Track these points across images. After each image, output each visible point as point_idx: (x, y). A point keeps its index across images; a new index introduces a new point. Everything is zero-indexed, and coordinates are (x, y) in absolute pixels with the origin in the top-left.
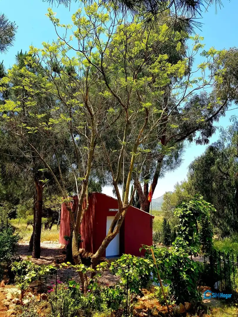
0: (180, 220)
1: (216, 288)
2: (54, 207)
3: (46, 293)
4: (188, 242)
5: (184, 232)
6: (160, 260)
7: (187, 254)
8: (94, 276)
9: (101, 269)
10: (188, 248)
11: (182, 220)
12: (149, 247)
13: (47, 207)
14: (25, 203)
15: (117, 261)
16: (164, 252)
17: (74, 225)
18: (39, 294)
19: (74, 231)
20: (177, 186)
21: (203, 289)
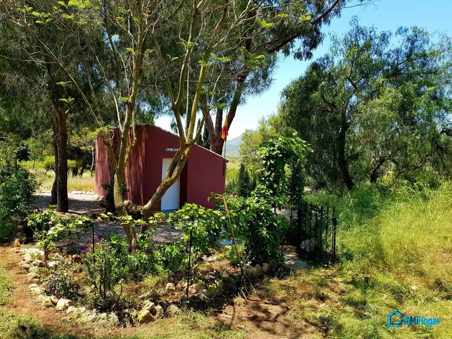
0: (264, 162)
1: (303, 247)
2: (85, 145)
3: (79, 253)
4: (273, 191)
5: (267, 178)
6: (234, 212)
7: (270, 205)
8: (146, 231)
9: (155, 221)
10: (272, 198)
11: (266, 163)
12: (221, 195)
13: (74, 145)
14: (40, 136)
15: (177, 212)
16: (240, 202)
17: (116, 167)
18: (70, 256)
19: (116, 174)
20: (262, 122)
21: (286, 249)
